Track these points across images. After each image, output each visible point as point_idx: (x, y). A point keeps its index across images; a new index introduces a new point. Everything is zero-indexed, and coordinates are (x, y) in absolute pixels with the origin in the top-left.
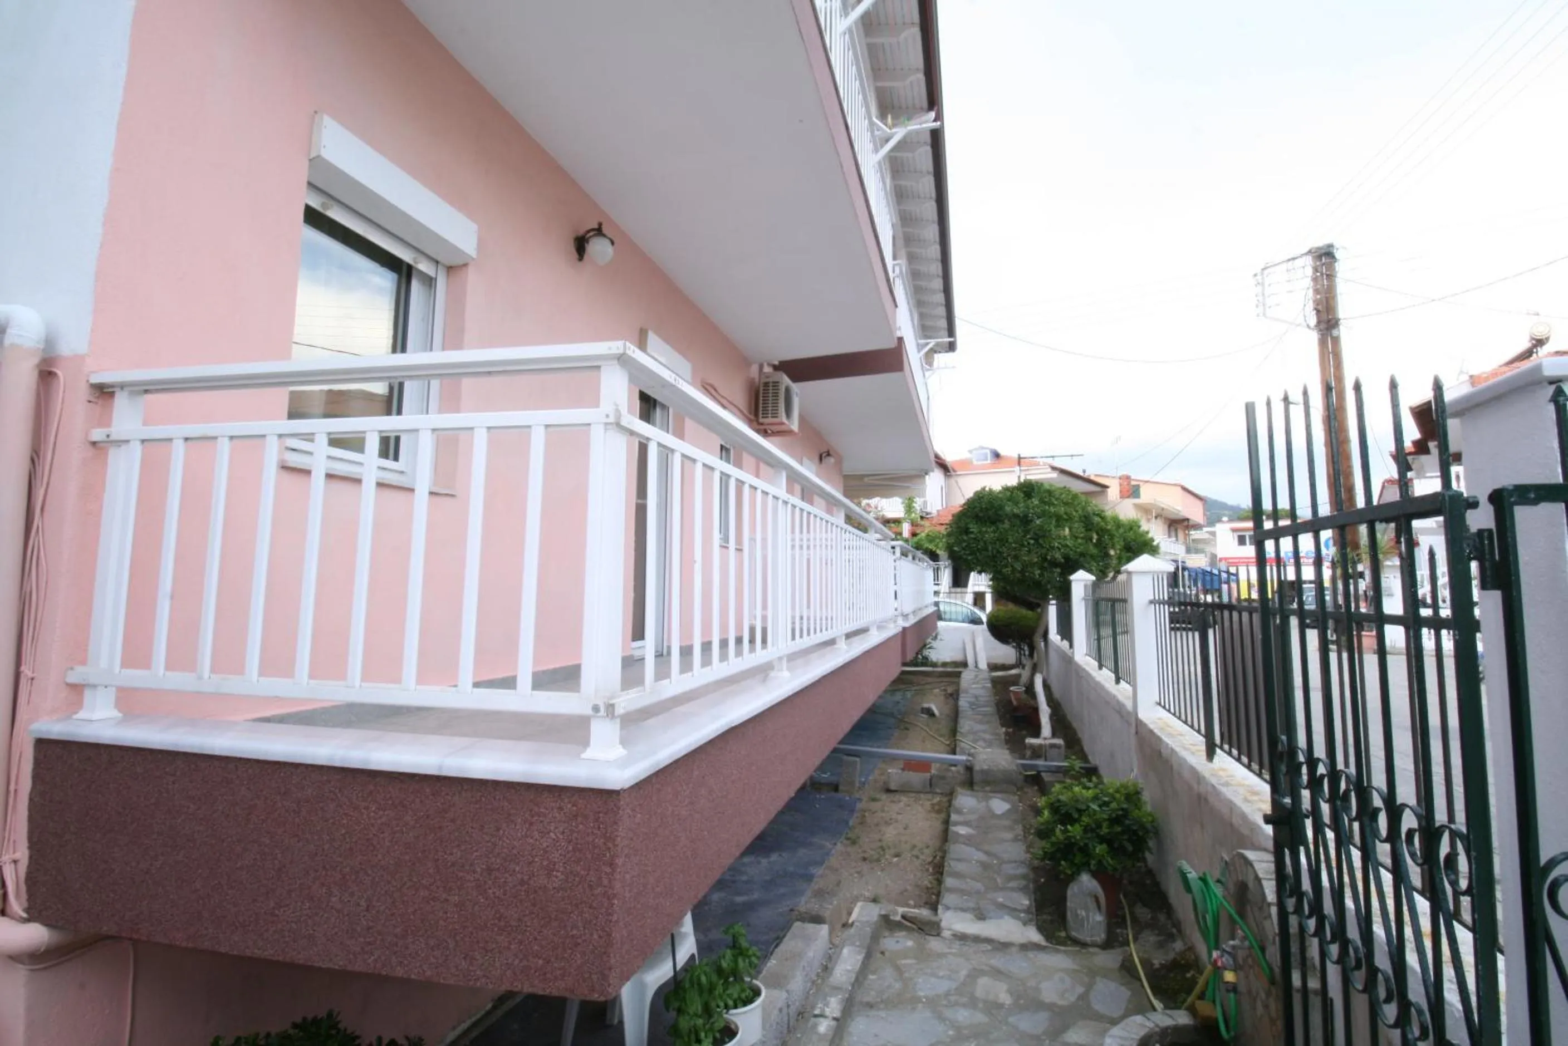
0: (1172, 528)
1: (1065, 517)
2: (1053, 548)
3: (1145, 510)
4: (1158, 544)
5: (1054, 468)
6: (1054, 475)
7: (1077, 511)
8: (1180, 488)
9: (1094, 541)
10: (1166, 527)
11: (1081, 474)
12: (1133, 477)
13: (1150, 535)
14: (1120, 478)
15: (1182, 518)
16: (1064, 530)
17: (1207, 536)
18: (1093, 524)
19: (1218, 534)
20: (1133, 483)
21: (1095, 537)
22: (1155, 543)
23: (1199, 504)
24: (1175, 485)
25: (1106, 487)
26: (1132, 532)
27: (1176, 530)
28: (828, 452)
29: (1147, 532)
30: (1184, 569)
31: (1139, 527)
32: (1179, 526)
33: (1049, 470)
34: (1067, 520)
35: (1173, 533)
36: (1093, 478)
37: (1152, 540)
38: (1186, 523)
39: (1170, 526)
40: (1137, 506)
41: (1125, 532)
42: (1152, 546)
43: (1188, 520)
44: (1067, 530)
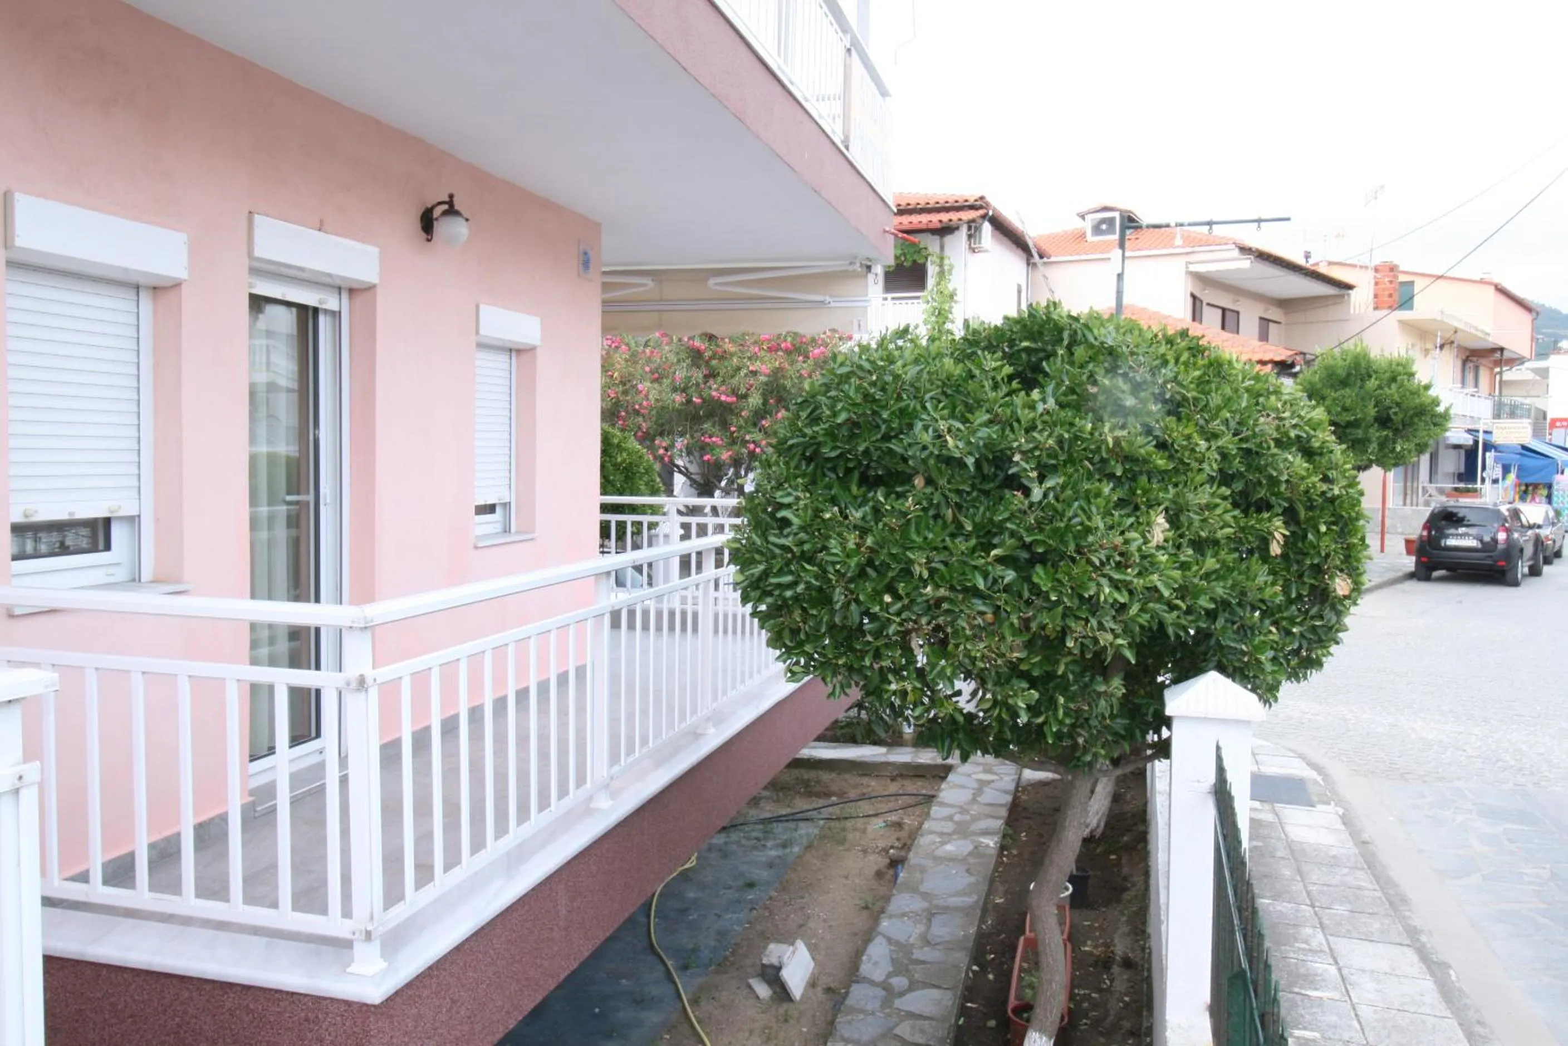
0: (1470, 365)
1: (1161, 462)
2: (1093, 605)
3: (1421, 332)
4: (1447, 410)
5: (1244, 250)
6: (1245, 263)
7: (1212, 436)
8: (1491, 289)
9: (1275, 549)
10: (1459, 363)
11: (1301, 261)
12: (1402, 268)
13: (1432, 392)
14: (1376, 270)
15: (1491, 346)
16: (1144, 528)
17: (1530, 376)
18: (1274, 482)
19: (1552, 373)
20: (1402, 278)
21: (1279, 531)
22: (1441, 409)
23: (1525, 319)
24: (1482, 282)
25: (1349, 287)
26: (1393, 386)
27: (1477, 369)
28: (450, 203)
29: (1427, 387)
30: (1488, 447)
31: (1412, 375)
32: (1483, 361)
33: (1236, 253)
34: (1164, 476)
35: (1470, 377)
36: (1323, 269)
37: (1436, 402)
38: (1498, 355)
39: (1465, 362)
40: (1406, 326)
41: (1380, 387)
42: (1435, 415)
43: (1502, 350)
44: (1160, 527)
